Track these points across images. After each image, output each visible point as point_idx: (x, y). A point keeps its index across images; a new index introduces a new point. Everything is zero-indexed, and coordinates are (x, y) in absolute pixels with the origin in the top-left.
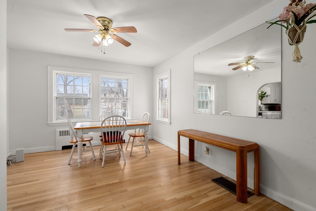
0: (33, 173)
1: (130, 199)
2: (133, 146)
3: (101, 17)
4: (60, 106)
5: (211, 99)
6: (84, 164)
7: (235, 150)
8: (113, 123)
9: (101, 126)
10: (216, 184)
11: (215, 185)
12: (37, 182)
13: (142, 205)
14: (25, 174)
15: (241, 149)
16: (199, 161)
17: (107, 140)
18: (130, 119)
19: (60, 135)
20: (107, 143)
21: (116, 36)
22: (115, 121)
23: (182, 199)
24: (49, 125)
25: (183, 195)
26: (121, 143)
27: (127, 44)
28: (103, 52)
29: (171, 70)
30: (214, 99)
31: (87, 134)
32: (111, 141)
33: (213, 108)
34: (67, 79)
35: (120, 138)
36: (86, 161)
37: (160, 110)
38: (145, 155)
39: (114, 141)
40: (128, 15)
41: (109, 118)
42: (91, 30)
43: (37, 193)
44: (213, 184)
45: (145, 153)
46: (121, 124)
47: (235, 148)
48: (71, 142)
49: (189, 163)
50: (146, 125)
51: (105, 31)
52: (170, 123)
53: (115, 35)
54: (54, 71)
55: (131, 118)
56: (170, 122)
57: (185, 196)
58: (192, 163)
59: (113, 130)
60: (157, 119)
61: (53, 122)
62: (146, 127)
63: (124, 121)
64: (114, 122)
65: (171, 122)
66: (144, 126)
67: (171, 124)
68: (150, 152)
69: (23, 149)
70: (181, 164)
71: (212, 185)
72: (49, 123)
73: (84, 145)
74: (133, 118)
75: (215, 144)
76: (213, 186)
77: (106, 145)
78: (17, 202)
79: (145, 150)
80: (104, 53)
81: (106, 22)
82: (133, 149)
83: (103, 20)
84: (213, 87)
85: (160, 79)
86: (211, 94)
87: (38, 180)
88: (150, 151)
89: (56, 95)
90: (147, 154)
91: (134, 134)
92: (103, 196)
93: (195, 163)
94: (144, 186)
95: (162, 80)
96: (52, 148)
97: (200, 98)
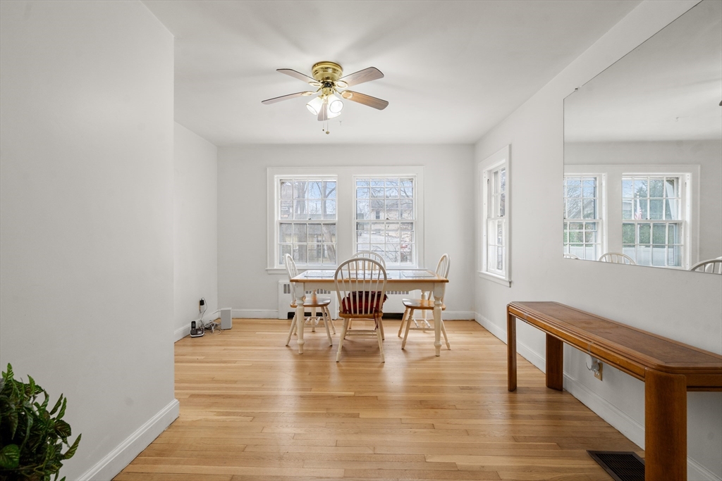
0: (234, 350)
1: (355, 433)
2: (408, 329)
3: (318, 64)
4: (315, 239)
5: (680, 219)
6: (314, 350)
7: (642, 374)
8: (357, 274)
9: (333, 279)
10: (596, 466)
11: (591, 469)
12: (233, 365)
13: (371, 452)
14: (225, 349)
15: (660, 373)
16: (576, 395)
17: (347, 308)
18: (418, 268)
19: (285, 292)
20: (346, 313)
21: (351, 94)
22: (369, 269)
23: (469, 471)
24: (270, 272)
25: (478, 464)
26: (374, 317)
27: (381, 104)
28: (326, 131)
29: (510, 146)
30: (688, 218)
31: (329, 293)
32: (355, 312)
33: (685, 246)
34: (325, 187)
35: (374, 306)
36: (318, 345)
37: (490, 248)
38: (434, 354)
39: (361, 312)
40: (367, 44)
41: (348, 262)
42: (303, 93)
43: (235, 382)
44: (590, 464)
45: (434, 348)
46: (375, 277)
47: (642, 367)
48: (291, 306)
49: (548, 392)
50: (436, 284)
51: (328, 89)
52: (510, 283)
53: (350, 91)
54: (276, 176)
55: (419, 265)
56: (507, 279)
57: (483, 467)
58: (556, 396)
59: (370, 288)
60: (484, 271)
61: (275, 268)
62: (438, 288)
63: (381, 271)
64: (366, 272)
65: (513, 279)
66: (431, 284)
67: (512, 285)
68: (451, 348)
69: (230, 309)
70: (518, 391)
71: (582, 466)
72: (268, 268)
73: (308, 314)
74: (424, 267)
75: (588, 348)
76: (582, 469)
77: (345, 317)
78: (198, 388)
79: (435, 342)
80: (327, 133)
81: (330, 71)
82: (409, 335)
83: (322, 68)
84: (687, 178)
85: (490, 171)
86: (680, 200)
87: (235, 362)
88: (451, 346)
89: (280, 219)
90: (439, 352)
91: (420, 302)
92: (313, 413)
93: (565, 398)
94: (396, 417)
95: (496, 173)
96: (273, 314)
97: (631, 215)
